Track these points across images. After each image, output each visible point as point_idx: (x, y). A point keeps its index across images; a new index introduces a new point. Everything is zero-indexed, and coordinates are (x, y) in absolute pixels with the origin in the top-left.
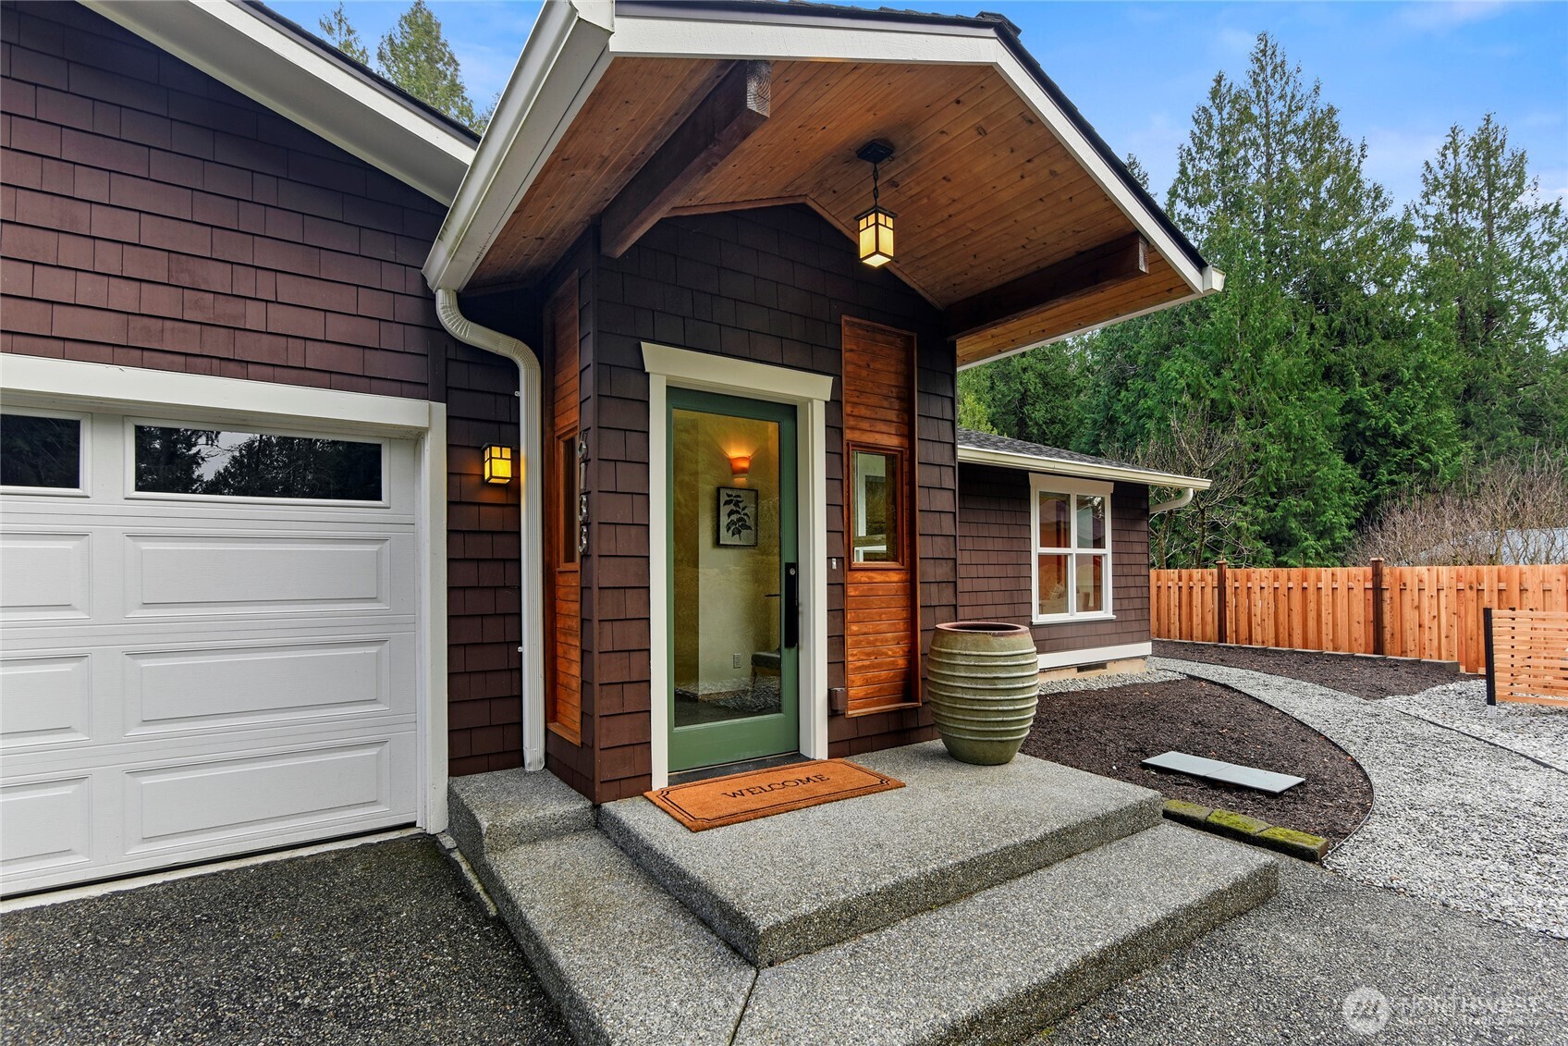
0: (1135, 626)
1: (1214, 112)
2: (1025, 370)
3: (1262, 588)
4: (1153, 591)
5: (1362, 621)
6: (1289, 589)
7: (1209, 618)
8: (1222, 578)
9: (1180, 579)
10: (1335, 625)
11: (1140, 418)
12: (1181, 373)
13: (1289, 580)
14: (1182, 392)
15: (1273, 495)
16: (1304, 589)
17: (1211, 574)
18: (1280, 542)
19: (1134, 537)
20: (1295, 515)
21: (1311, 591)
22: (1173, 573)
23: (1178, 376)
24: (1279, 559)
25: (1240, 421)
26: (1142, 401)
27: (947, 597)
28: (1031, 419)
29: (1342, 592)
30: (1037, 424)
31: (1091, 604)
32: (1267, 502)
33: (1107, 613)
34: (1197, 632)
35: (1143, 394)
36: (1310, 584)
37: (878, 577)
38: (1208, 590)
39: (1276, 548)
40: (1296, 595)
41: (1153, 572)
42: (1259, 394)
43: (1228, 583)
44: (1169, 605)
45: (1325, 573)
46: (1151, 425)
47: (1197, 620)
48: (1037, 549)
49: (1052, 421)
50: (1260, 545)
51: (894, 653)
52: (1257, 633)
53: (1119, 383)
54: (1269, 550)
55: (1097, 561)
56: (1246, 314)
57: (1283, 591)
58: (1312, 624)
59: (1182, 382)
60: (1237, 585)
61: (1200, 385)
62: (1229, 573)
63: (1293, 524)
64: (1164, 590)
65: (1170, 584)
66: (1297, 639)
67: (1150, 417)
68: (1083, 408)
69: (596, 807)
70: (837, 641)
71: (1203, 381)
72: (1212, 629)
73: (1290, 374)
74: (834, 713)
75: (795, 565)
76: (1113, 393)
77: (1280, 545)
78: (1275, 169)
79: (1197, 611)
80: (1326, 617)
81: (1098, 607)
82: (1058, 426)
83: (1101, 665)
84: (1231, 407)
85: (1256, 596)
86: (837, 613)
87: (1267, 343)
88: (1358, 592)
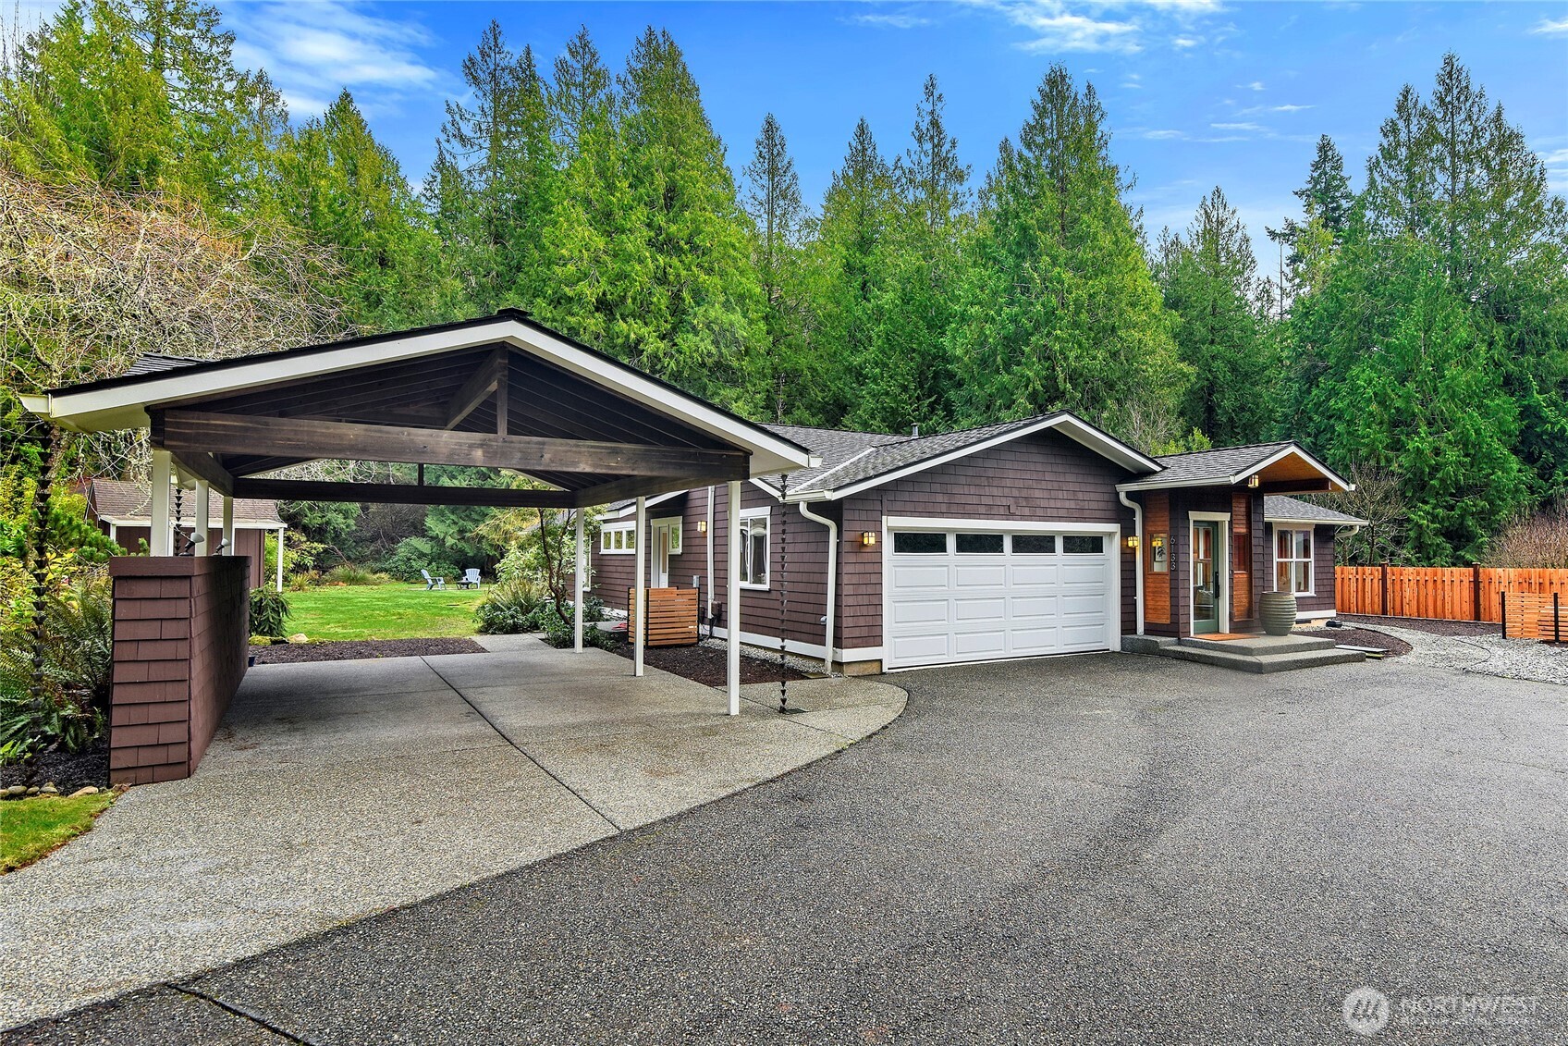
0: (1327, 601)
1: (1401, 124)
2: (1214, 358)
3: (1409, 580)
4: (1339, 582)
5: (1468, 600)
6: (1426, 581)
7: (1376, 599)
8: (1384, 574)
9: (1357, 574)
10: (1452, 604)
11: (1330, 417)
12: (1370, 382)
13: (1426, 575)
14: (1369, 400)
15: (1452, 495)
16: (1435, 581)
17: (1377, 570)
18: (1460, 537)
19: (1326, 551)
20: (1473, 514)
21: (1439, 582)
22: (1352, 569)
23: (1366, 385)
24: (1458, 553)
25: (1423, 429)
26: (1332, 402)
27: (1261, 584)
28: (1220, 406)
29: (1457, 583)
30: (1227, 412)
31: (1302, 588)
32: (1447, 502)
33: (1311, 593)
34: (1368, 608)
35: (1333, 393)
36: (1438, 578)
37: (1240, 576)
38: (1376, 581)
39: (1456, 542)
40: (1430, 585)
41: (1338, 568)
42: (1439, 404)
43: (1388, 576)
44: (1349, 591)
45: (1447, 570)
46: (1340, 428)
47: (1368, 601)
48: (1276, 559)
49: (1242, 408)
50: (1440, 540)
51: (1245, 601)
52: (1406, 608)
53: (1310, 379)
54: (1448, 545)
55: (1306, 565)
56: (1430, 329)
57: (1422, 582)
58: (1439, 603)
59: (1370, 391)
60: (1394, 578)
61: (1386, 394)
62: (1389, 569)
63: (1470, 522)
64: (1346, 581)
65: (1350, 576)
66: (1431, 612)
67: (1340, 418)
68: (1274, 400)
69: (1179, 639)
70: (1231, 597)
71: (1389, 391)
72: (1378, 608)
73: (1469, 386)
74: (1231, 619)
75: (1218, 572)
76: (1304, 388)
77: (1460, 541)
78: (1460, 186)
79: (1368, 595)
80: (1447, 599)
81: (1306, 589)
82: (1247, 415)
83: (1308, 621)
84: (1414, 415)
85: (1406, 585)
86: (1231, 588)
87: (1447, 358)
88: (1466, 583)
